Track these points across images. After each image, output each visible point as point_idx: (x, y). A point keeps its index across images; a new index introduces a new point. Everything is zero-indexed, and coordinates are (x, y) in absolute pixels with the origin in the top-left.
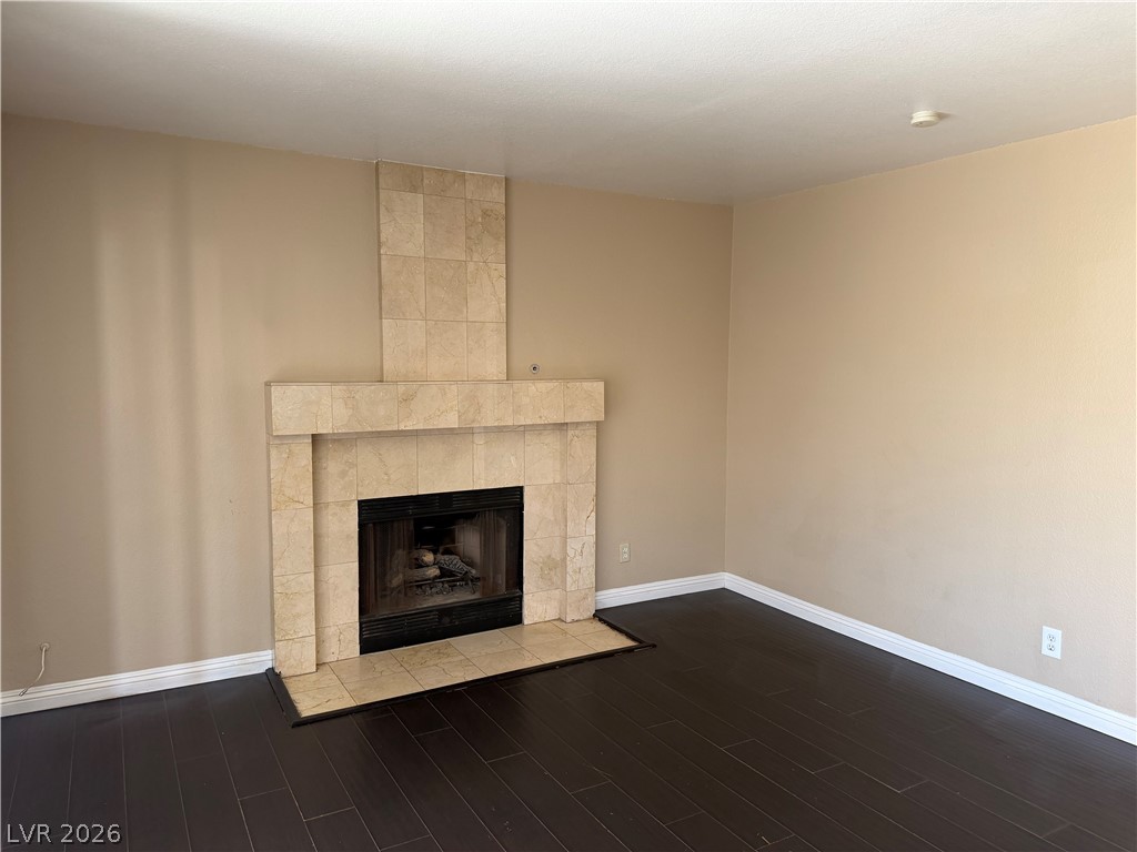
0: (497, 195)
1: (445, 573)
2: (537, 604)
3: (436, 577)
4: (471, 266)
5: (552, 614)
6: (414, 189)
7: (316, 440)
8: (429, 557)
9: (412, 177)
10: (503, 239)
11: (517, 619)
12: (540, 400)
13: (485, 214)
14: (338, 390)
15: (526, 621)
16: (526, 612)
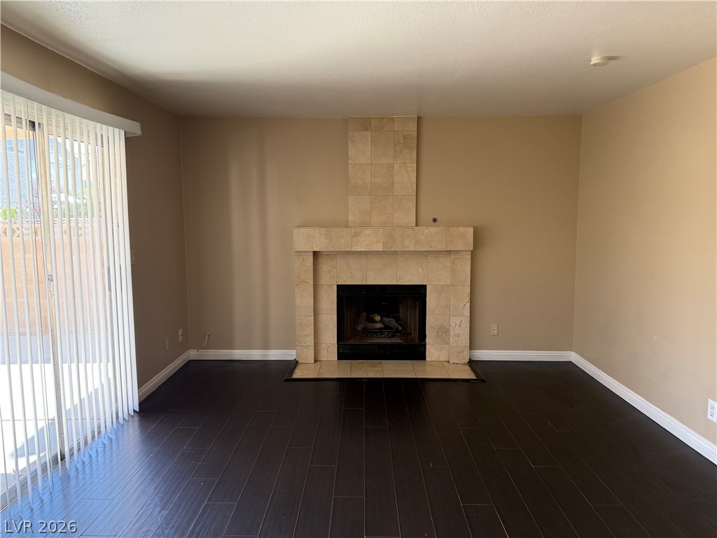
0: (413, 127)
1: (386, 327)
2: (433, 350)
3: (380, 329)
4: (396, 166)
5: (443, 358)
6: (366, 129)
7: (316, 254)
8: (378, 318)
9: (365, 123)
10: (415, 150)
11: (423, 357)
12: (431, 237)
13: (405, 138)
14: (323, 230)
15: (427, 359)
16: (427, 354)
